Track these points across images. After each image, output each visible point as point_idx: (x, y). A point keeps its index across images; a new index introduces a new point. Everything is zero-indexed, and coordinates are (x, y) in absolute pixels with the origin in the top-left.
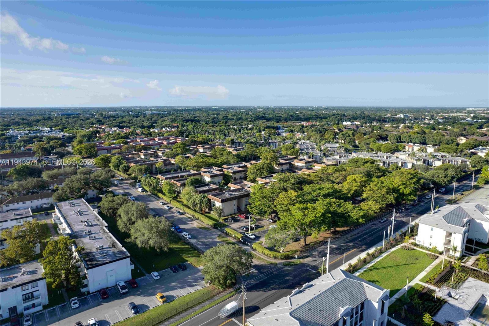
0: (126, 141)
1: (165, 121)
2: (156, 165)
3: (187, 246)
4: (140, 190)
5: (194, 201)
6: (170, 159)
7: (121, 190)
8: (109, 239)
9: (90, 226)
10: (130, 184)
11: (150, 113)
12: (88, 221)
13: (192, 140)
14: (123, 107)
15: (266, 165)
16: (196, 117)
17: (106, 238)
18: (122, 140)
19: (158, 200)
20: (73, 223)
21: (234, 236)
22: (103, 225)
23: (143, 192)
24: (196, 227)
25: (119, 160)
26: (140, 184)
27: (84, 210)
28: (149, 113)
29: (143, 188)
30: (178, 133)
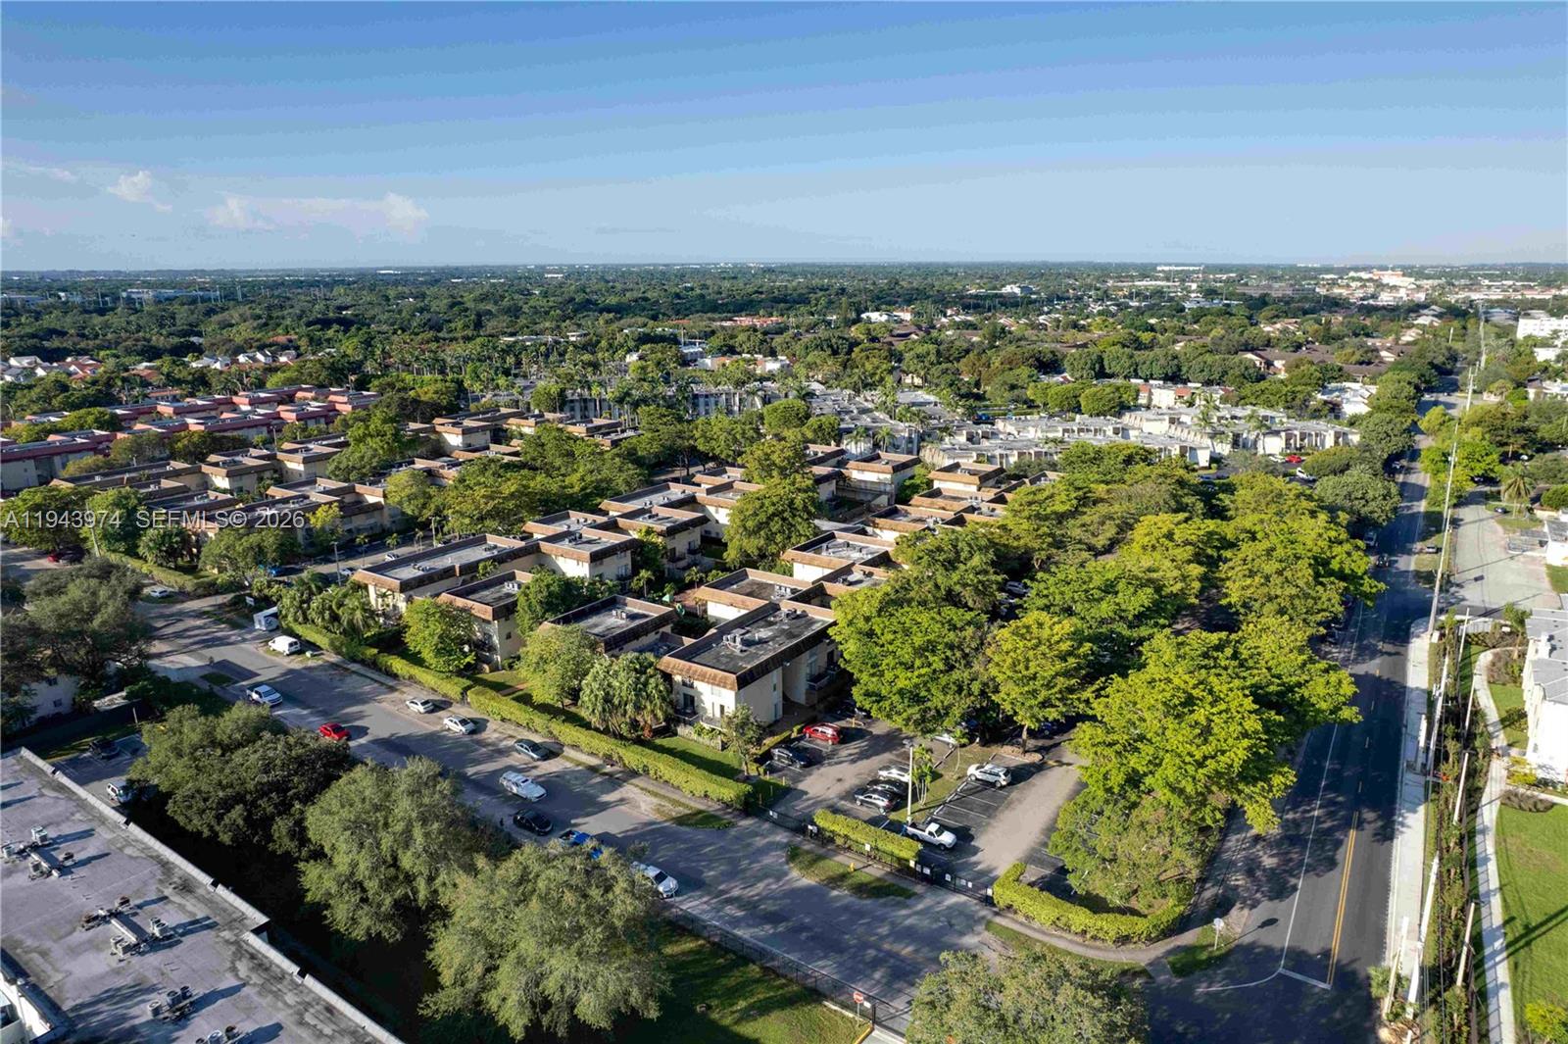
0: (114, 416)
1: (232, 326)
2: (313, 521)
3: (689, 945)
4: (282, 643)
5: (607, 694)
6: (359, 488)
7: (185, 650)
8: (327, 1031)
9: (154, 944)
10: (216, 615)
11: (148, 295)
12: (124, 909)
13: (402, 398)
14: (17, 273)
15: (801, 496)
16: (346, 308)
17: (301, 1023)
18: (96, 410)
19: (392, 689)
20: (29, 942)
21: (868, 848)
22: (237, 922)
23: (300, 652)
24: (653, 816)
25: (124, 507)
26: (275, 615)
27: (67, 829)
28: (145, 296)
29: (290, 633)
30: (324, 373)
